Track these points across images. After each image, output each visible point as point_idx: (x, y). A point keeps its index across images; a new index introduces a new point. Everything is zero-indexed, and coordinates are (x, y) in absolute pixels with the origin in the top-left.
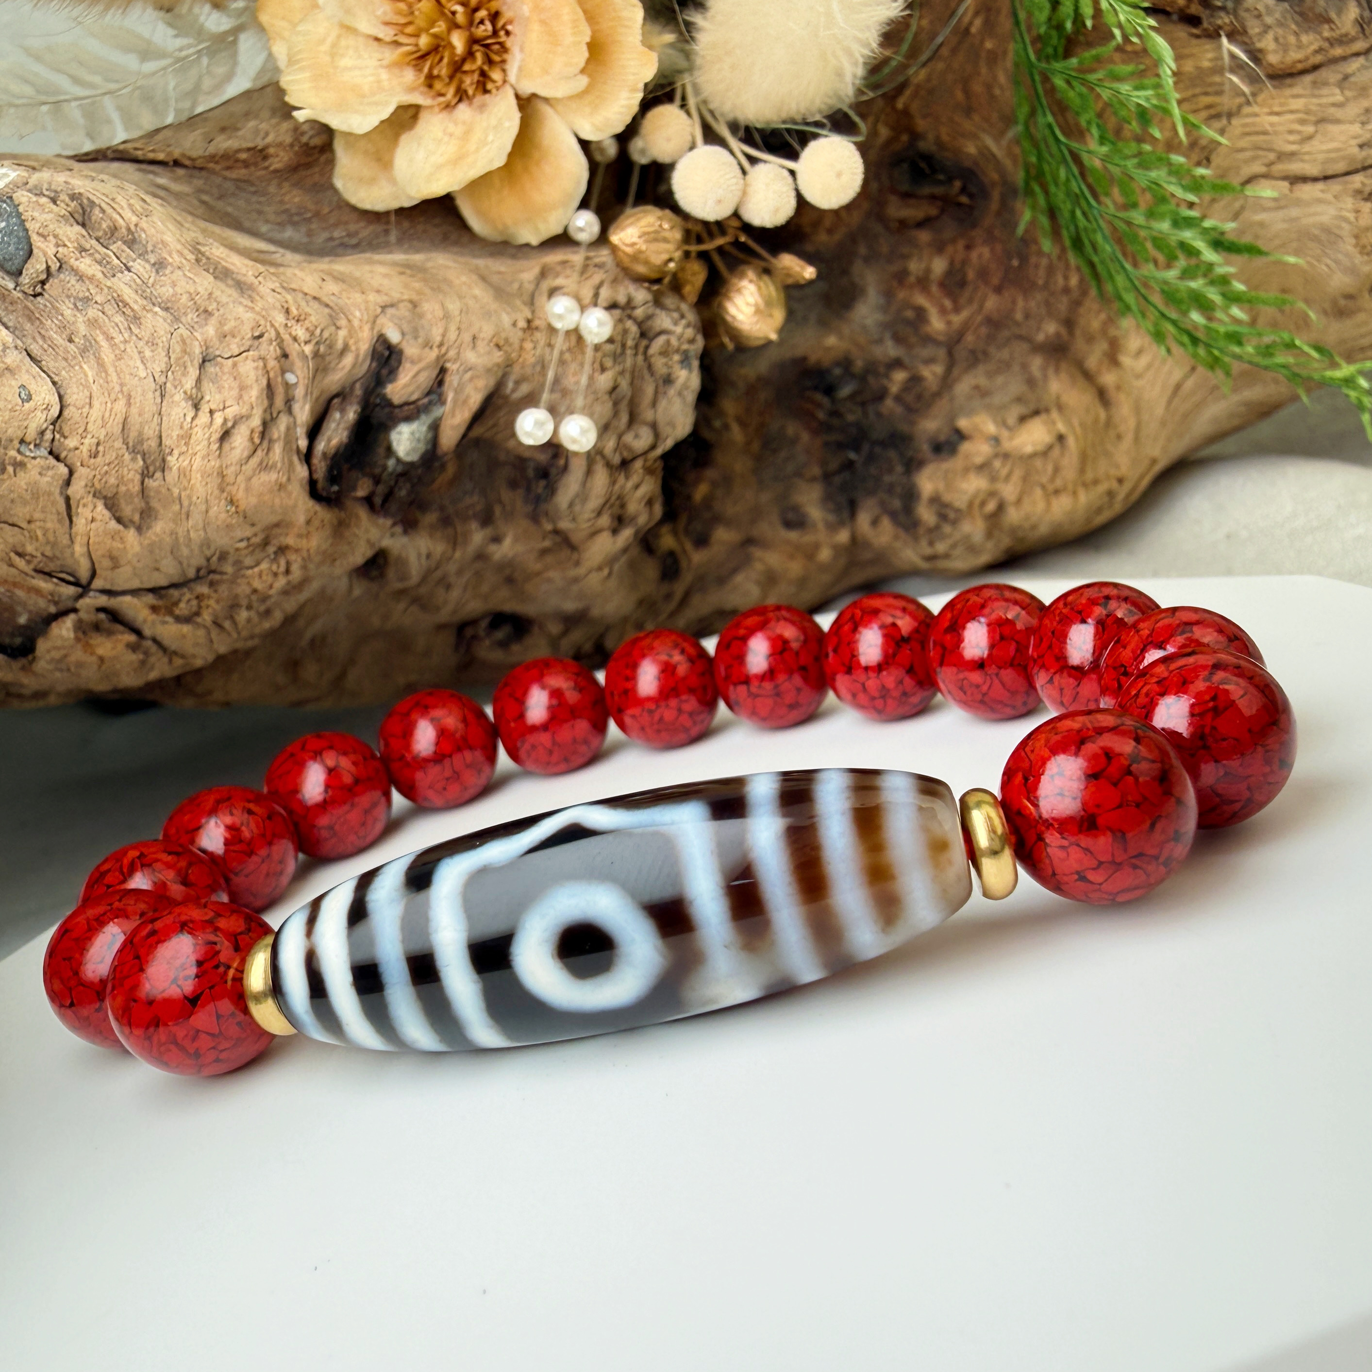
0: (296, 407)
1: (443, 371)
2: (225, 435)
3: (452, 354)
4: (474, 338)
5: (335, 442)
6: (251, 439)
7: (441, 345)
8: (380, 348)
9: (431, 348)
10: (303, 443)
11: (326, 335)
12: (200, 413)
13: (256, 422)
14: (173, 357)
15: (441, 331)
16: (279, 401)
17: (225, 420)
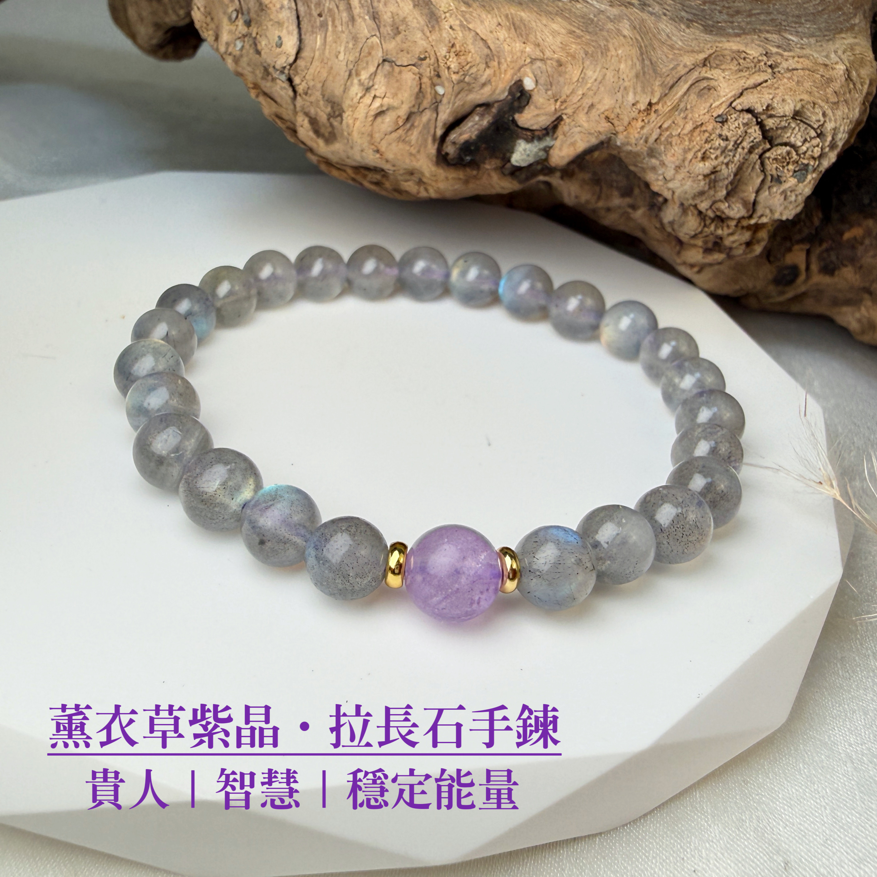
0: (441, 108)
1: (559, 119)
2: (380, 113)
3: (569, 111)
4: (592, 106)
5: (465, 137)
6: (397, 122)
7: (565, 101)
8: (514, 90)
9: (556, 101)
10: (439, 132)
11: (474, 70)
12: (367, 95)
13: (403, 112)
14: (362, 54)
15: (568, 92)
16: (426, 103)
17: (382, 106)
